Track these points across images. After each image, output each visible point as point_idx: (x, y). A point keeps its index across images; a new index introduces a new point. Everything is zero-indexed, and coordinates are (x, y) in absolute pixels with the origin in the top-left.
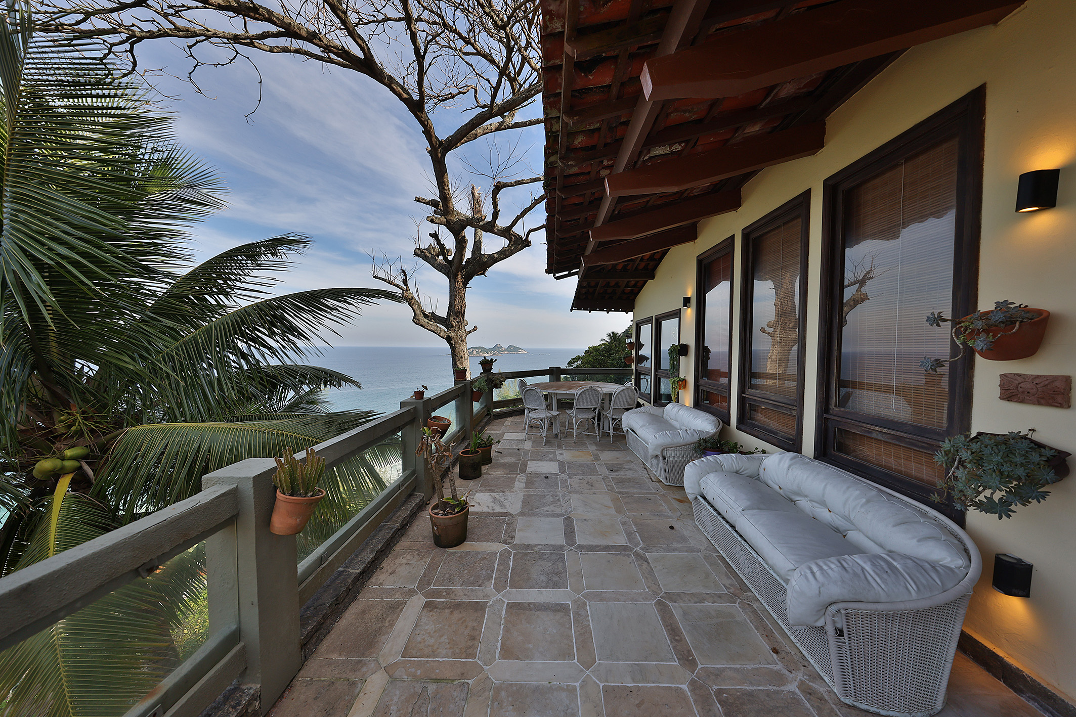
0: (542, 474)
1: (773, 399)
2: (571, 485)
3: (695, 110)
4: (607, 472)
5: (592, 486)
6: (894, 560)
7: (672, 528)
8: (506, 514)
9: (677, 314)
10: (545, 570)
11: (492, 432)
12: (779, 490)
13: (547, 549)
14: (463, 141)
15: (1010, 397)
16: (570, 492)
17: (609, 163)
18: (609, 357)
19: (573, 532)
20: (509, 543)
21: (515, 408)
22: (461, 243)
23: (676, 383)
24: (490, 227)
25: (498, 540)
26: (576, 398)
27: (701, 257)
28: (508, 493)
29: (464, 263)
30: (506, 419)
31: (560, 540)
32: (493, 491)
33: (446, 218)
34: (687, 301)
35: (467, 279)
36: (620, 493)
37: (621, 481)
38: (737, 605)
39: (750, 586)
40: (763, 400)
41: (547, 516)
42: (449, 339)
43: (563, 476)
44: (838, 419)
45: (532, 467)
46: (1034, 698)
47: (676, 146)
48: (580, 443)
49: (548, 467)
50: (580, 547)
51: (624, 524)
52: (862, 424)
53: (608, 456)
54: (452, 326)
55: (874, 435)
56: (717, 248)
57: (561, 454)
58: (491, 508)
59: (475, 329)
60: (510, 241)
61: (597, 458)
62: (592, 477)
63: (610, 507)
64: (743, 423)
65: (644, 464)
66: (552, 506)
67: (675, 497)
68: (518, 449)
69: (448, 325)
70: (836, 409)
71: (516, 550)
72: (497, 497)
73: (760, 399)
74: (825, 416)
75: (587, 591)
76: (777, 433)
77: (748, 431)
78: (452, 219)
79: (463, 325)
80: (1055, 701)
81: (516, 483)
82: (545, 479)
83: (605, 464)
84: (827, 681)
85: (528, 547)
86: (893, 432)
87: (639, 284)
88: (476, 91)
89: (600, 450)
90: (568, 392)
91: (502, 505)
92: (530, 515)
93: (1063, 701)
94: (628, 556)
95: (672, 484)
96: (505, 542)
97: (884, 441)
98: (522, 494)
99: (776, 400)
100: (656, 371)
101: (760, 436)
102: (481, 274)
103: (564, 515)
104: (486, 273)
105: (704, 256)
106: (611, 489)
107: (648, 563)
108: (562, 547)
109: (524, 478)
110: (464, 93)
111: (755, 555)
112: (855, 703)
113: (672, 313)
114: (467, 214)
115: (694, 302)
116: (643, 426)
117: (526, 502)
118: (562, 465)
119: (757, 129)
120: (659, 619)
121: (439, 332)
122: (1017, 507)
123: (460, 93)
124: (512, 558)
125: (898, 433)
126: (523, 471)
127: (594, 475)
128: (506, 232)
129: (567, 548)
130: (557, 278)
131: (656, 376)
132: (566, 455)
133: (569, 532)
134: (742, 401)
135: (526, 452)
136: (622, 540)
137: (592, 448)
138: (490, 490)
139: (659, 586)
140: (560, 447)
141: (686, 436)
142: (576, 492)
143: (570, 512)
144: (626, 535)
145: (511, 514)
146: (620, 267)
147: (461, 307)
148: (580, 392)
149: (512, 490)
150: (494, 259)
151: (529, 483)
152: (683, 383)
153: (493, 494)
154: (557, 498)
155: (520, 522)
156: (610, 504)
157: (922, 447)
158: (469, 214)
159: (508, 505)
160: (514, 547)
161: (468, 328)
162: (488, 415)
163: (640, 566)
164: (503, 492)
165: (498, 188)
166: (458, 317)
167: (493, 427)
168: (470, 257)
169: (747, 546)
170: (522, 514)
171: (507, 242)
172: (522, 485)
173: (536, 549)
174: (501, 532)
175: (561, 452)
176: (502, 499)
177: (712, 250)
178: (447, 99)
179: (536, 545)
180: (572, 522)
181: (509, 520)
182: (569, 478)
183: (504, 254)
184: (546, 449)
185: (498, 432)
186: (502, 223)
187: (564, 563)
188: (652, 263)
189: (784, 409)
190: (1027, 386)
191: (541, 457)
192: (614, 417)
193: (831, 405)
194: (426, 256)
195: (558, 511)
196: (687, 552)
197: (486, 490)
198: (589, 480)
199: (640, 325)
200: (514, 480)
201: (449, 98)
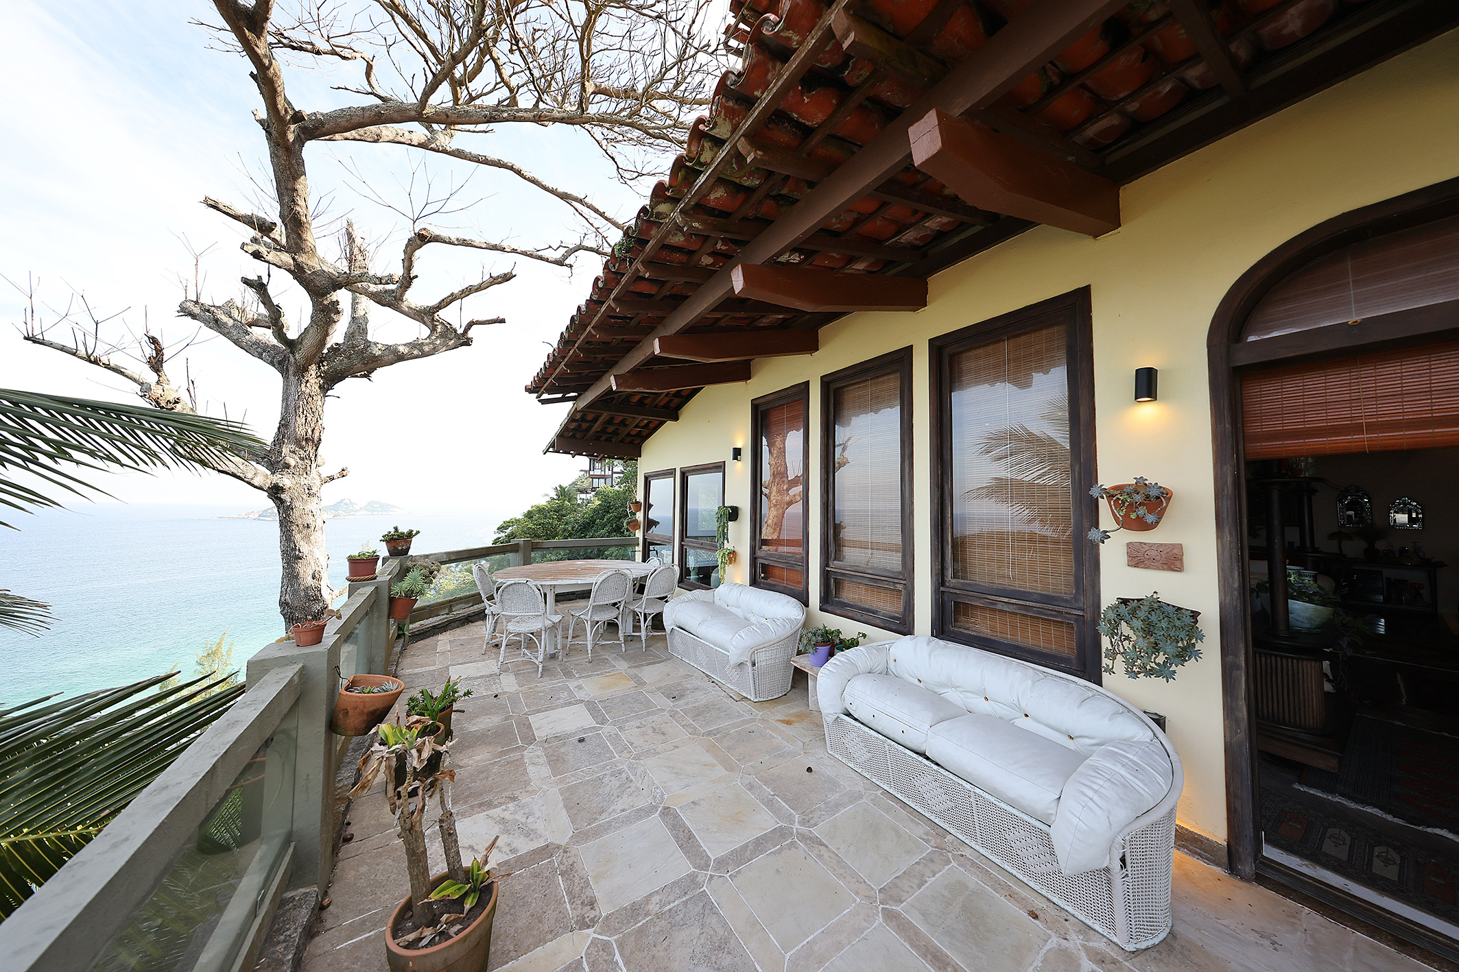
0: (570, 736)
1: (870, 572)
2: (632, 744)
3: (842, 218)
4: (670, 702)
5: (663, 734)
6: (1128, 753)
7: (809, 770)
8: (547, 851)
9: (720, 467)
10: (697, 951)
11: (417, 670)
12: (918, 683)
13: (671, 898)
14: (347, 134)
15: (1137, 564)
16: (637, 758)
17: (723, 248)
18: (559, 520)
19: (691, 836)
20: (594, 921)
21: (451, 617)
22: (325, 314)
23: (726, 556)
24: (391, 300)
25: (565, 928)
26: (594, 589)
27: (758, 402)
28: (525, 799)
29: (325, 351)
30: (435, 638)
31: (683, 867)
32: (490, 805)
33: (294, 259)
34: (737, 453)
35: (330, 381)
36: (709, 733)
37: (698, 713)
38: (954, 863)
39: (946, 826)
40: (857, 574)
41: (628, 821)
42: (275, 492)
43: (607, 729)
44: (958, 592)
45: (544, 724)
46: (1183, 845)
47: (796, 256)
48: (597, 661)
49: (572, 719)
50: (721, 863)
51: (751, 787)
52: (987, 596)
53: (651, 674)
54: (287, 466)
55: (999, 606)
56: (783, 394)
57: (580, 687)
58: (507, 849)
59: (343, 474)
60: (433, 329)
61: (641, 683)
62: (655, 718)
63: (713, 765)
64: (827, 602)
65: (707, 676)
66: (625, 796)
67: (777, 718)
68: (496, 696)
69: (274, 462)
70: (953, 581)
71: (616, 931)
72: (507, 815)
73: (853, 573)
74: (942, 589)
75: (788, 956)
76: (877, 611)
77: (838, 612)
78: (310, 263)
79: (314, 466)
80: (1202, 842)
81: (531, 770)
82: (581, 745)
83: (658, 689)
84: (1100, 930)
85: (635, 910)
86: (1021, 602)
87: (651, 425)
88: (369, 68)
89: (636, 667)
90: (580, 582)
91: (529, 834)
92: (597, 833)
93: (1208, 840)
94: (793, 844)
95: (762, 700)
96: (584, 924)
97: (1010, 613)
98: (556, 790)
99: (874, 573)
100: (682, 539)
101: (855, 617)
102: (362, 376)
103: (656, 808)
104: (373, 375)
105: (762, 401)
106: (694, 732)
107: (827, 847)
108: (692, 878)
109: (539, 753)
110: (344, 58)
111: (968, 786)
112: (1138, 946)
113: (711, 466)
114: (338, 264)
115: (747, 455)
116: (704, 621)
117: (573, 806)
118: (591, 706)
119: (861, 268)
120: (908, 946)
121: (249, 475)
122: (1179, 669)
123: (334, 53)
124: (618, 957)
125: (1028, 603)
126: (530, 739)
127: (654, 713)
128: (426, 315)
129: (703, 876)
130: (544, 402)
131: (681, 547)
132: (589, 687)
133: (687, 841)
134: (826, 576)
135: (514, 699)
136: (766, 822)
137: (622, 666)
138: (480, 805)
139: (865, 882)
140: (568, 674)
141: (778, 630)
142: (648, 753)
143: (662, 798)
144: (766, 806)
145: (559, 847)
146: (635, 399)
147: (313, 431)
148: (601, 579)
149: (529, 789)
150: (395, 356)
151: (556, 762)
152: (732, 556)
153: (493, 812)
154: (624, 775)
155: (587, 857)
156: (708, 758)
157: (1051, 615)
158: (343, 266)
159: (540, 826)
160: (608, 925)
161: (326, 472)
162: (399, 637)
163: (820, 856)
164: (513, 799)
165: (422, 239)
166: (302, 448)
167: (415, 659)
168: (341, 341)
169: (951, 776)
170: (581, 836)
171: (426, 331)
172: (546, 771)
173: (653, 907)
174: (560, 902)
175: (576, 683)
176: (520, 817)
177: (775, 395)
178: (301, 49)
179: (648, 898)
180: (676, 816)
181: (561, 863)
182: (621, 728)
183: (418, 351)
184: (547, 684)
185: (432, 668)
186: (416, 297)
187: (718, 914)
188: (676, 401)
189: (886, 583)
190: (1153, 553)
191: (549, 703)
192: (647, 611)
193: (947, 577)
194: (217, 321)
195: (642, 803)
196: (851, 802)
197: (472, 807)
198: (653, 725)
199: (649, 479)
200: (520, 763)
201: (306, 50)
